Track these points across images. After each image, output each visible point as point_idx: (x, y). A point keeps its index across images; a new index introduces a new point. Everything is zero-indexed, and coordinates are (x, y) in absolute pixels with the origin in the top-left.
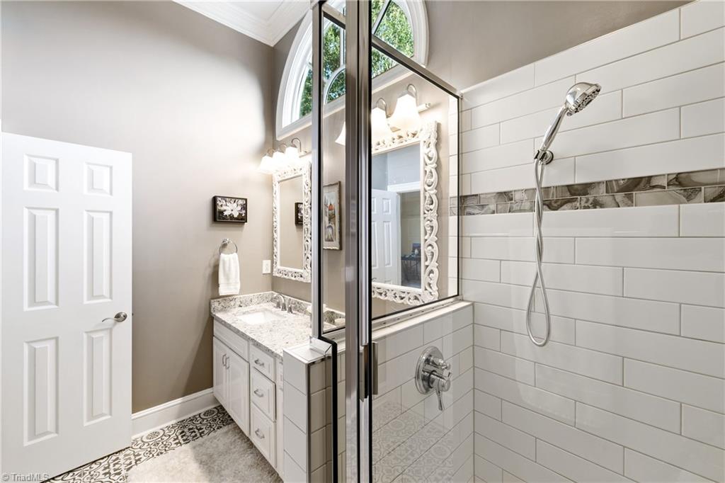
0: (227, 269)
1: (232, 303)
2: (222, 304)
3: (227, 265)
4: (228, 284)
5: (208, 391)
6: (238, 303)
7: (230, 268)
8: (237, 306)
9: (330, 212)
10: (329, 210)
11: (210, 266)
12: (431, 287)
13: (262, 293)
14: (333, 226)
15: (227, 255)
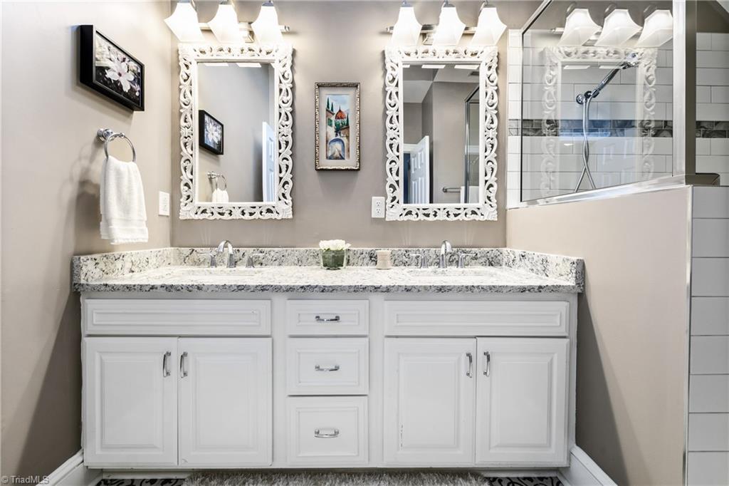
0: (125, 190)
1: (119, 264)
2: (102, 265)
3: (125, 182)
4: (127, 221)
5: (74, 461)
6: (128, 265)
7: (130, 188)
8: (126, 271)
9: (340, 121)
10: (337, 118)
11: (71, 179)
12: (490, 200)
13: (162, 249)
14: (345, 140)
15: (124, 163)
